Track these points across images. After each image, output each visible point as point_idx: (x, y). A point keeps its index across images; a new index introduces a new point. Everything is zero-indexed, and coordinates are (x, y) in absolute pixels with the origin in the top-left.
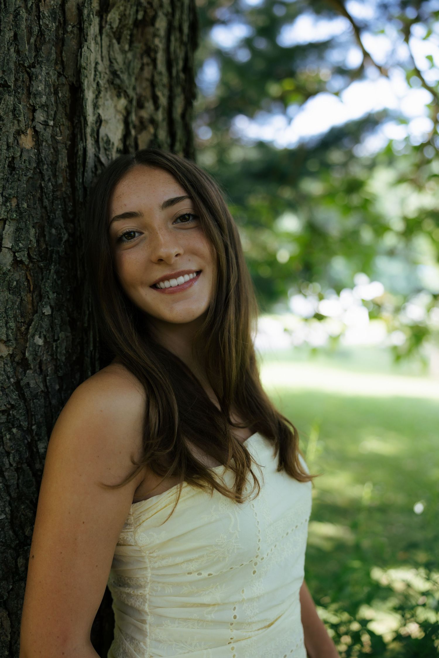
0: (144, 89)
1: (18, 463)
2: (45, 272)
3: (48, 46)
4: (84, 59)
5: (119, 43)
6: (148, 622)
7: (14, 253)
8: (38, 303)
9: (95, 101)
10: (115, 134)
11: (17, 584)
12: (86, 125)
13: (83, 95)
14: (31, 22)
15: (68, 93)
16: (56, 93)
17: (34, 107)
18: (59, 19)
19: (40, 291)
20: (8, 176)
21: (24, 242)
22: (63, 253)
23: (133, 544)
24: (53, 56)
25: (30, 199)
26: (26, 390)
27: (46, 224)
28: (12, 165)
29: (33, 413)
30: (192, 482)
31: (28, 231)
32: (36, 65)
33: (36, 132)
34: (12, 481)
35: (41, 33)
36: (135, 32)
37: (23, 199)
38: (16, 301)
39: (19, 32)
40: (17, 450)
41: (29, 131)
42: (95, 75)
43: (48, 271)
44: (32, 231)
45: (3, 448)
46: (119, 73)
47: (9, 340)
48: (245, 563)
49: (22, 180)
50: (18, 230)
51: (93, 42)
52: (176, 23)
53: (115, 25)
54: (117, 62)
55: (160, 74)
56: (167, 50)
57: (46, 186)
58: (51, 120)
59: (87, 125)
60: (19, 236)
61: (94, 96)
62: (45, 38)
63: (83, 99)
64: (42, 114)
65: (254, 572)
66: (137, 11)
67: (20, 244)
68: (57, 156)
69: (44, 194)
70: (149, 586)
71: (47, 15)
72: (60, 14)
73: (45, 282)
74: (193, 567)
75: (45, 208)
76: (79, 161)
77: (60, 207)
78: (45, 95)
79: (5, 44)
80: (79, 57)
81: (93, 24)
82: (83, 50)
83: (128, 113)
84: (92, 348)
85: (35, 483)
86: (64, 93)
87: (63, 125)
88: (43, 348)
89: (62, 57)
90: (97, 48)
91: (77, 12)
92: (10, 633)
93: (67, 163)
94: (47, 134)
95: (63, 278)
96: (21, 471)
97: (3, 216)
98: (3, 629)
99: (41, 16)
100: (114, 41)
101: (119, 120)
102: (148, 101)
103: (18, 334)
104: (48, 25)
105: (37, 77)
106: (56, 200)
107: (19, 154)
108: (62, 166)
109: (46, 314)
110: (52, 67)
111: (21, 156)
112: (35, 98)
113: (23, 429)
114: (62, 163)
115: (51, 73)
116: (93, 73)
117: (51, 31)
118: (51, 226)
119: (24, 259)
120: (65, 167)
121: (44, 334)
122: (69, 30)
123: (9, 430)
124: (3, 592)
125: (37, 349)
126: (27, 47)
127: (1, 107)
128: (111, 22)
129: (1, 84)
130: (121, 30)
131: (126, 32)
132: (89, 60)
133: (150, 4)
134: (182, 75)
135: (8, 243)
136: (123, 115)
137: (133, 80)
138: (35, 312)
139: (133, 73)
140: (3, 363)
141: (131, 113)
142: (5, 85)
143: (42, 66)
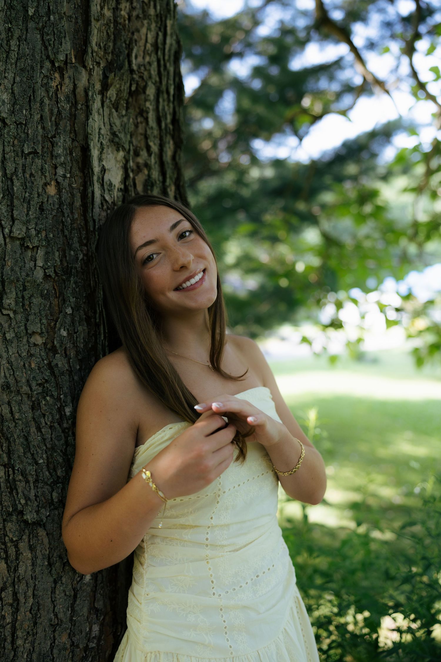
0: (139, 141)
1: (51, 422)
2: (67, 283)
3: (65, 121)
4: (90, 128)
5: (117, 111)
7: (45, 270)
8: (62, 305)
9: (100, 156)
10: (116, 178)
11: (53, 512)
13: (90, 153)
14: (52, 106)
15: (80, 152)
16: (71, 153)
17: (55, 165)
18: (71, 101)
19: (64, 296)
20: (39, 215)
21: (51, 262)
22: (80, 269)
24: (68, 128)
25: (55, 231)
26: (55, 369)
27: (67, 248)
28: (42, 207)
29: (61, 386)
31: (54, 254)
32: (56, 135)
33: (58, 183)
34: (48, 436)
35: (59, 113)
36: (130, 100)
37: (50, 232)
38: (47, 304)
39: (44, 114)
40: (50, 413)
41: (53, 183)
42: (99, 138)
43: (69, 282)
44: (57, 254)
45: (41, 411)
46: (117, 133)
47: (42, 333)
48: (209, 494)
49: (49, 218)
50: (47, 253)
51: (96, 115)
52: (164, 88)
53: (113, 99)
54: (116, 126)
55: (152, 128)
56: (157, 109)
57: (66, 221)
58: (68, 173)
59: (94, 174)
60: (47, 258)
61: (99, 153)
62: (62, 116)
63: (90, 156)
64: (61, 170)
65: (218, 502)
66: (131, 85)
67: (49, 264)
68: (73, 198)
69: (64, 227)
71: (63, 99)
72: (72, 97)
73: (67, 290)
75: (66, 236)
76: (89, 201)
77: (76, 235)
78: (63, 156)
79: (35, 124)
80: (86, 127)
81: (96, 102)
82: (89, 121)
83: (127, 161)
84: (102, 338)
85: (63, 437)
86: (77, 153)
87: (77, 176)
88: (67, 338)
89: (74, 127)
90: (100, 118)
91: (84, 94)
92: (49, 548)
93: (81, 203)
94: (66, 183)
95: (80, 287)
96: (53, 428)
97: (36, 244)
98: (43, 545)
99: (59, 101)
100: (113, 110)
101: (118, 168)
102: (142, 150)
104: (64, 107)
105: (57, 144)
106: (73, 231)
107: (46, 199)
108: (77, 205)
109: (68, 313)
110: (68, 135)
111: (48, 201)
112: (56, 159)
113: (54, 398)
114: (77, 203)
115: (67, 140)
116: (97, 136)
117: (66, 110)
118: (71, 249)
119: (51, 274)
120: (79, 206)
121: (67, 328)
122: (79, 108)
123: (44, 398)
124: (43, 517)
125: (62, 339)
126: (50, 124)
127: (32, 167)
128: (110, 97)
129: (33, 152)
130: (119, 102)
131: (122, 102)
132: (94, 128)
133: (141, 77)
134: (171, 127)
135: (40, 263)
136: (123, 163)
137: (129, 136)
138: (61, 312)
139: (129, 132)
140: (39, 350)
141: (129, 160)
142: (35, 153)
143: (61, 136)
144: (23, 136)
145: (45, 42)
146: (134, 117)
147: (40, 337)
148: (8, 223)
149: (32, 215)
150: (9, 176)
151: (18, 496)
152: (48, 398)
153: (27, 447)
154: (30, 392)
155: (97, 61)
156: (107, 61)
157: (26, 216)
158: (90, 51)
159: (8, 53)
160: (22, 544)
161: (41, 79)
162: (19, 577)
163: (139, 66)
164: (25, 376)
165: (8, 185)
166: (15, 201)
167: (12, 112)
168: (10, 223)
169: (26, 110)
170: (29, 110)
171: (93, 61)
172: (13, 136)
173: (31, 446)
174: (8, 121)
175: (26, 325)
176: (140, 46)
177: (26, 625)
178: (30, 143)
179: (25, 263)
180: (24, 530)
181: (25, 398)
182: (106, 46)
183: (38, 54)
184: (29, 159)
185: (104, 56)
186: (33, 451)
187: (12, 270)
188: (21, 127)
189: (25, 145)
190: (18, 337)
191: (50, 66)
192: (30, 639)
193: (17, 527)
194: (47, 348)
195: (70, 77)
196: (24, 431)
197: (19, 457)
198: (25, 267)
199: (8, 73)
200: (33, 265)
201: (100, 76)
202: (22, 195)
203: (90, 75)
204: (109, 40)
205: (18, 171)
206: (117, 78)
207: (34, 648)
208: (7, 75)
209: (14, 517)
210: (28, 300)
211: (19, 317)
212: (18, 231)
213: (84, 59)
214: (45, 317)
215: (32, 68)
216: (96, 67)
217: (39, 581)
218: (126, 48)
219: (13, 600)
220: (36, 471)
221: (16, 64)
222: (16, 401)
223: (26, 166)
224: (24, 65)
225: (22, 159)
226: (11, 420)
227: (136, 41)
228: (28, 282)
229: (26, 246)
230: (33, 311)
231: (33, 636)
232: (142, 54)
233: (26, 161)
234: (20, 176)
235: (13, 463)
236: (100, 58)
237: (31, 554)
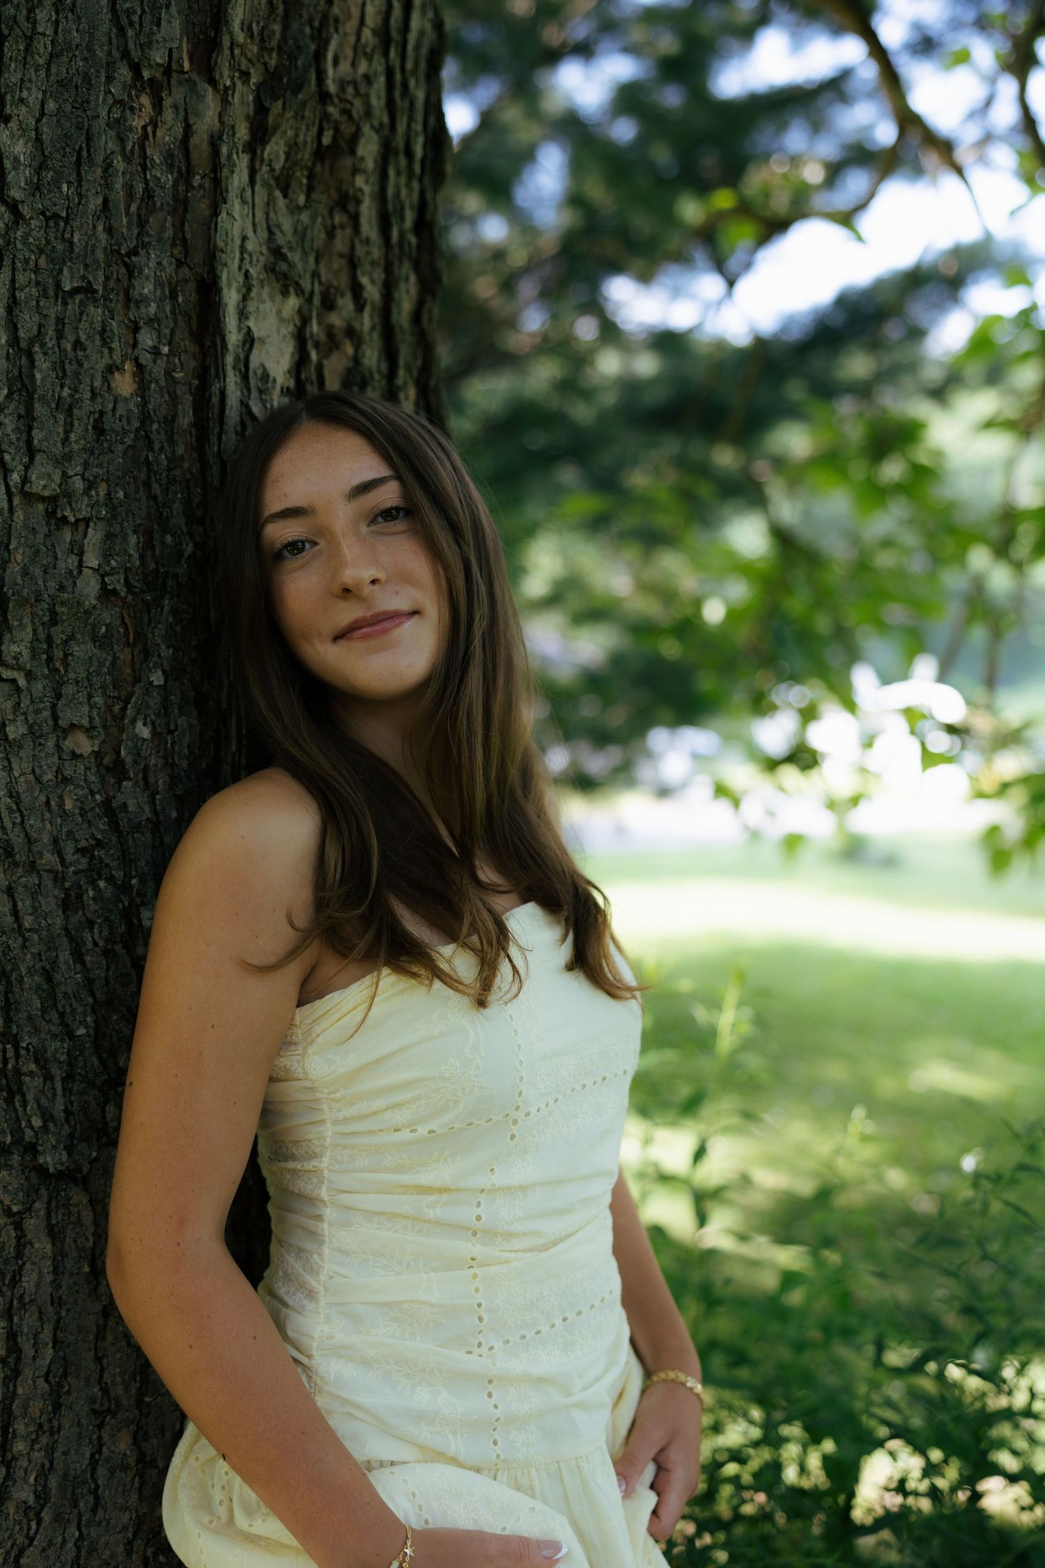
0: (335, 272)
1: (107, 941)
2: (154, 611)
3: (161, 215)
4: (220, 234)
5: (285, 196)
6: (326, 1218)
7: (103, 577)
8: (141, 664)
9: (241, 307)
10: (278, 362)
11: (105, 1152)
12: (224, 351)
13: (220, 298)
14: (131, 176)
15: (193, 295)
16: (173, 297)
17: (136, 323)
18: (178, 166)
19: (146, 643)
20: (94, 444)
21: (118, 559)
22: (186, 578)
23: (301, 1076)
24: (168, 233)
25: (129, 483)
26: (120, 816)
27: (156, 527)
28: (100, 425)
29: (133, 857)
30: (399, 969)
31: (125, 539)
32: (139, 250)
33: (140, 367)
34: (98, 972)
35: (148, 194)
36: (318, 168)
37: (117, 485)
38: (106, 659)
39: (112, 196)
40: (106, 919)
41: (127, 366)
42: (242, 260)
43: (159, 609)
44: (133, 539)
45: (84, 914)
46: (285, 250)
47: (93, 728)
48: (495, 1118)
49: (116, 452)
50: (109, 537)
51: (237, 202)
52: (400, 141)
53: (278, 166)
54: (282, 232)
55: (368, 241)
56: (381, 195)
57: (157, 461)
58: (164, 344)
59: (227, 350)
60: (110, 548)
61: (240, 297)
62: (154, 202)
63: (219, 305)
64: (149, 336)
65: (513, 1137)
66: (320, 132)
67: (113, 562)
68: (175, 406)
69: (152, 475)
70: (328, 1154)
71: (158, 161)
72: (180, 156)
73: (153, 628)
74: (401, 1116)
75: (155, 498)
76: (213, 413)
77: (179, 496)
78: (155, 302)
79: (88, 219)
80: (213, 232)
81: (237, 170)
82: (219, 218)
83: (305, 321)
84: (234, 749)
86: (188, 296)
87: (186, 352)
88: (150, 745)
89: (183, 232)
90: (246, 211)
91: (210, 150)
92: (93, 1235)
93: (192, 419)
94: (158, 369)
95: (184, 622)
96: (111, 955)
97: (84, 513)
98: (82, 1226)
99: (149, 165)
100: (278, 193)
101: (284, 336)
102: (342, 295)
103: (109, 718)
104: (159, 179)
105: (141, 272)
106: (173, 485)
107: (110, 406)
108: (183, 424)
109: (155, 684)
110: (166, 251)
111: (114, 409)
112: (138, 308)
113: (116, 884)
114: (184, 419)
115: (165, 263)
116: (238, 256)
117: (165, 188)
118: (165, 530)
119: (118, 588)
120: (188, 425)
121: (151, 720)
122: (195, 184)
123: (93, 883)
124: (81, 1161)
125: (140, 744)
126: (124, 220)
127: (81, 326)
128: (270, 160)
129: (82, 287)
130: (291, 172)
131: (299, 174)
132: (230, 234)
133: (347, 112)
134: (413, 239)
135: (92, 560)
136: (295, 325)
137: (312, 260)
138: (137, 680)
139: (312, 249)
140: (83, 768)
141: (310, 319)
142: (88, 290)
143: (150, 251)
144: (60, 247)
145: (118, 17)
146: (325, 213)
147: (88, 737)
148: (18, 458)
149: (76, 442)
150: (23, 344)
151: (25, 1110)
152: (102, 884)
153: (50, 997)
154: (60, 868)
155: (243, 68)
156: (267, 70)
157: (63, 444)
158: (226, 42)
159: (30, 40)
160: (32, 1221)
161: (106, 109)
162: (21, 1297)
163: (342, 85)
164: (50, 828)
165: (20, 368)
166: (37, 405)
167: (36, 188)
168: (24, 460)
169: (69, 183)
170: (76, 184)
171: (232, 68)
172: (38, 248)
173: (60, 996)
174: (25, 210)
175: (54, 707)
176: (346, 35)
177: (36, 1407)
178: (75, 267)
179: (56, 558)
180: (37, 1190)
181: (48, 882)
182: (266, 33)
183: (103, 45)
184: (73, 306)
185: (260, 56)
186: (64, 1007)
187: (25, 573)
188: (57, 225)
189: (65, 271)
190: (34, 734)
191: (130, 78)
192: (44, 1440)
193: (22, 1181)
194: (101, 764)
195: (176, 107)
196: (44, 958)
197: (30, 1018)
198: (55, 568)
199: (29, 89)
200: (76, 564)
201: (248, 106)
202: (53, 391)
203: (225, 102)
204: (274, 16)
205: (47, 334)
206: (289, 114)
207: (51, 1463)
208: (25, 94)
209: (16, 1157)
210: (61, 646)
211: (38, 687)
212: (43, 480)
213: (213, 64)
214: (100, 691)
215: (87, 79)
216: (239, 84)
217: (68, 1310)
218: (312, 38)
219: (7, 1349)
220: (68, 1053)
221: (48, 69)
222: (26, 887)
223: (66, 321)
224: (67, 73)
225: (56, 304)
226: (13, 930)
227: (337, 20)
228: (62, 603)
229: (59, 516)
230: (72, 675)
231: (52, 1434)
232: (350, 53)
233: (66, 310)
234: (50, 345)
235: (15, 1032)
236: (250, 60)
237: (53, 1245)
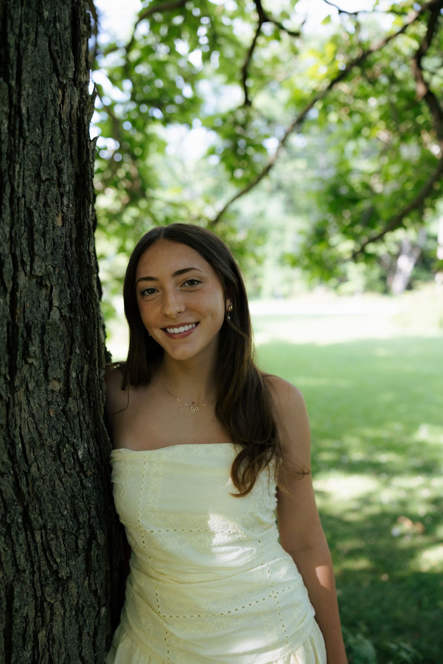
7: (60, 310)
15: (75, 180)
17: (63, 194)
18: (69, 123)
21: (65, 301)
24: (69, 153)
26: (69, 414)
28: (53, 241)
31: (66, 292)
32: (62, 161)
33: (63, 214)
35: (63, 135)
37: (61, 267)
39: (54, 136)
41: (60, 214)
44: (69, 291)
47: (61, 378)
50: (61, 292)
57: (69, 255)
58: (71, 203)
60: (62, 297)
62: (65, 139)
64: (66, 199)
67: (63, 303)
68: (72, 230)
72: (70, 118)
73: (75, 329)
75: (69, 271)
78: (68, 184)
79: (47, 146)
87: (74, 205)
91: (77, 117)
94: (69, 214)
97: (54, 282)
98: (72, 596)
99: (63, 122)
104: (66, 129)
105: (63, 171)
108: (74, 237)
109: (77, 353)
112: (64, 187)
115: (69, 167)
117: (67, 133)
118: (72, 285)
119: (66, 314)
121: (76, 369)
122: (74, 131)
125: (74, 381)
127: (48, 196)
129: (49, 178)
135: (56, 303)
140: (55, 396)
142: (51, 180)
143: (65, 161)
145: (52, 53)
147: (59, 382)
149: (48, 250)
150: (27, 205)
154: (51, 443)
157: (44, 251)
160: (56, 604)
161: (50, 95)
164: (47, 427)
166: (35, 234)
168: (29, 259)
170: (41, 129)
172: (32, 159)
173: (57, 500)
174: (27, 141)
175: (44, 372)
178: (45, 168)
179: (40, 303)
181: (48, 451)
184: (45, 187)
186: (59, 504)
187: (31, 312)
189: (42, 171)
190: (38, 385)
191: (57, 82)
194: (61, 393)
195: (68, 96)
198: (40, 307)
199: (26, 82)
200: (49, 305)
205: (32, 199)
208: (25, 85)
210: (48, 344)
211: (38, 364)
212: (39, 268)
213: (76, 78)
214: (62, 361)
215: (43, 80)
222: (41, 456)
223: (40, 193)
224: (36, 76)
225: (35, 185)
226: (39, 478)
229: (44, 284)
230: (52, 356)
233: (40, 188)
234: (34, 204)
